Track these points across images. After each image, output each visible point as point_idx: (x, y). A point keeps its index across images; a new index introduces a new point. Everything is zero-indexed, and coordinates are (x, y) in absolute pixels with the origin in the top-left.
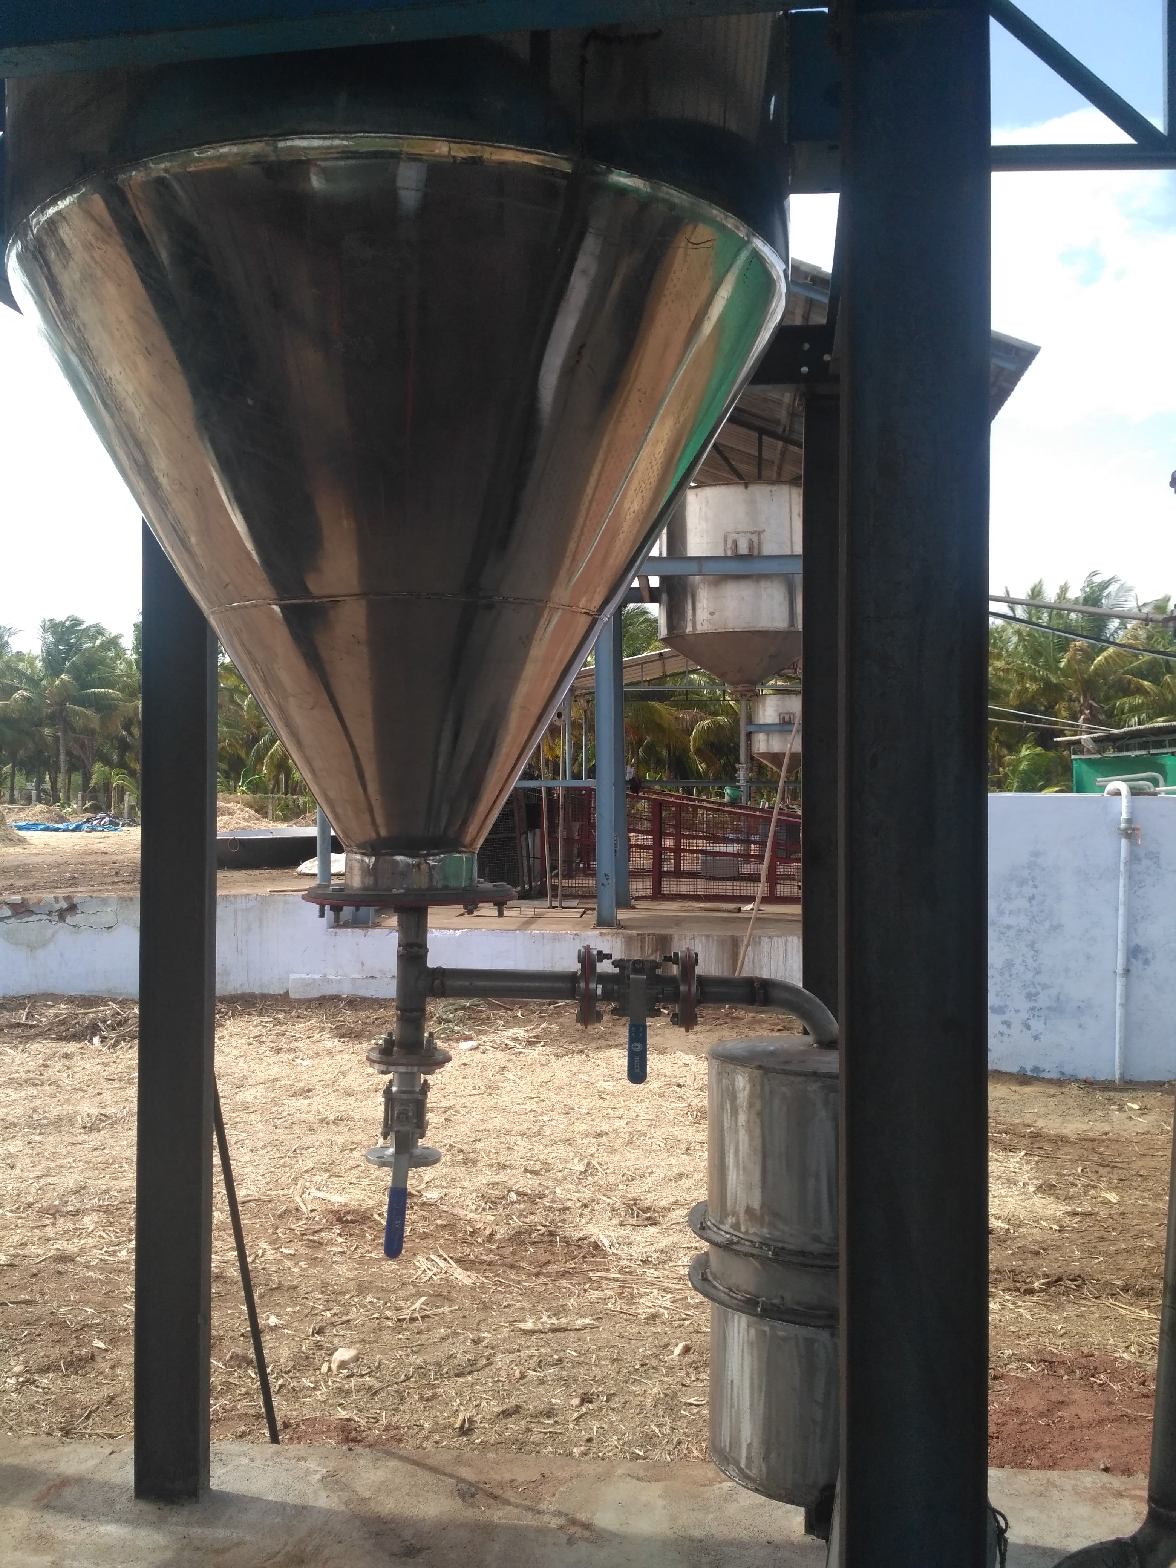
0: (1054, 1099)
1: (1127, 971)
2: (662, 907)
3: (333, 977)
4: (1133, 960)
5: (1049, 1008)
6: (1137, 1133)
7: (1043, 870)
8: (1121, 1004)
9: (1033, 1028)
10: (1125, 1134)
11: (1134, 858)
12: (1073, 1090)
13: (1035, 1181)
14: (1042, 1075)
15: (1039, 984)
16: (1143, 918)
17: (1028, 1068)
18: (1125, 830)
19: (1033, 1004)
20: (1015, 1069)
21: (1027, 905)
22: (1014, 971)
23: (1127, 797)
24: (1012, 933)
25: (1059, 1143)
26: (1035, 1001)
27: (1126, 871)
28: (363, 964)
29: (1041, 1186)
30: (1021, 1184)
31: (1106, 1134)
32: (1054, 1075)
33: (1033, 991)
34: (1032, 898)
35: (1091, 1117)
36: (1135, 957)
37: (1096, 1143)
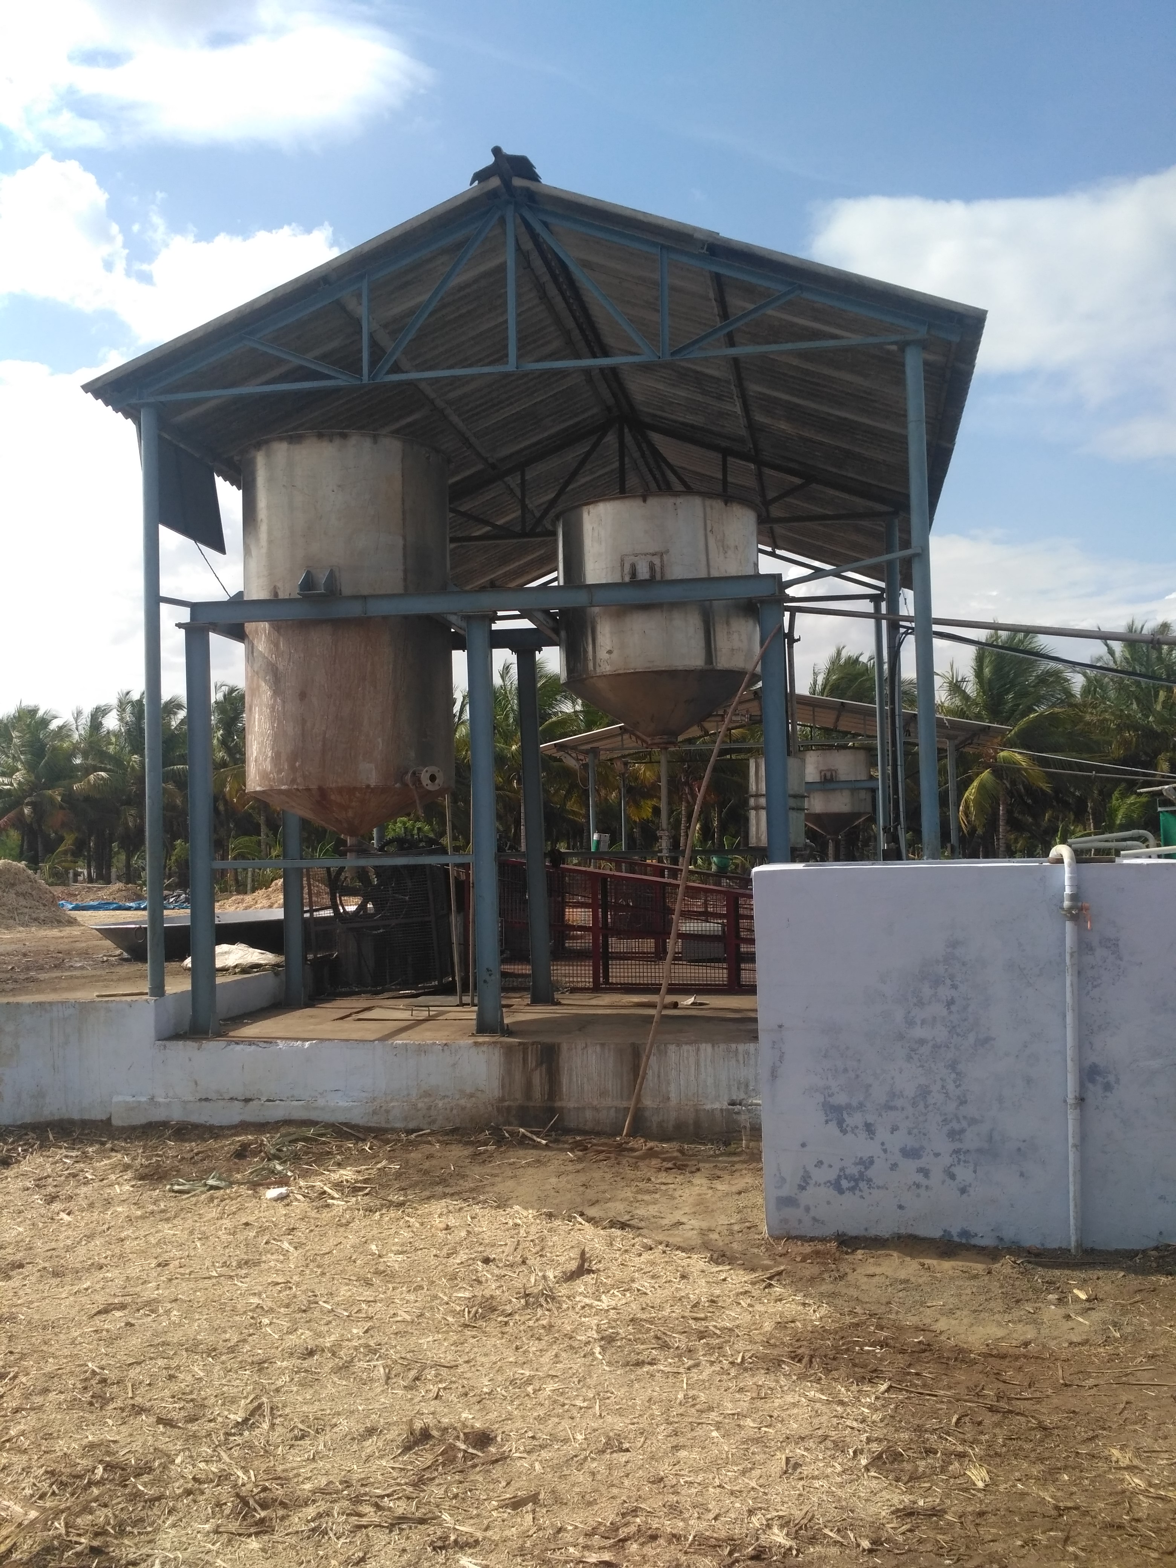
0: (974, 1283)
1: (1081, 1100)
2: (594, 1002)
3: (161, 1100)
4: (1090, 1086)
5: (980, 1151)
6: (1071, 1344)
7: (964, 964)
8: (1075, 1146)
9: (959, 1178)
10: (1052, 1344)
11: (1083, 946)
12: (1005, 1266)
13: (874, 1446)
14: (974, 1241)
15: (965, 1117)
16: (1100, 1027)
17: (955, 1231)
18: (1071, 908)
19: (957, 1145)
20: (937, 1234)
21: (945, 1012)
22: (931, 1101)
23: (1070, 865)
24: (925, 1050)
25: (952, 1363)
26: (960, 1140)
27: (1073, 965)
28: (196, 1083)
29: (879, 1457)
30: (851, 1451)
31: (1026, 1344)
32: (988, 1241)
33: (957, 1127)
34: (950, 1003)
35: (1016, 1314)
36: (1092, 1081)
37: (1006, 1363)
